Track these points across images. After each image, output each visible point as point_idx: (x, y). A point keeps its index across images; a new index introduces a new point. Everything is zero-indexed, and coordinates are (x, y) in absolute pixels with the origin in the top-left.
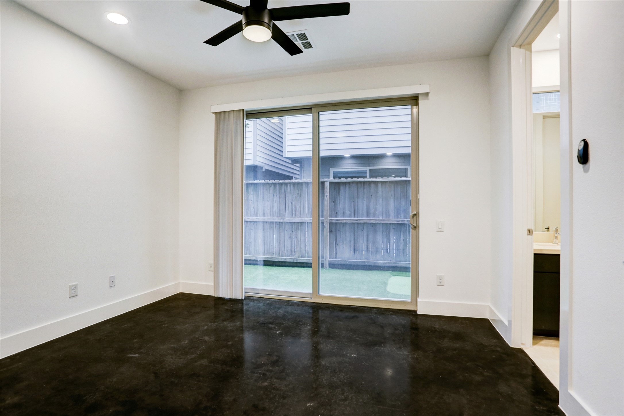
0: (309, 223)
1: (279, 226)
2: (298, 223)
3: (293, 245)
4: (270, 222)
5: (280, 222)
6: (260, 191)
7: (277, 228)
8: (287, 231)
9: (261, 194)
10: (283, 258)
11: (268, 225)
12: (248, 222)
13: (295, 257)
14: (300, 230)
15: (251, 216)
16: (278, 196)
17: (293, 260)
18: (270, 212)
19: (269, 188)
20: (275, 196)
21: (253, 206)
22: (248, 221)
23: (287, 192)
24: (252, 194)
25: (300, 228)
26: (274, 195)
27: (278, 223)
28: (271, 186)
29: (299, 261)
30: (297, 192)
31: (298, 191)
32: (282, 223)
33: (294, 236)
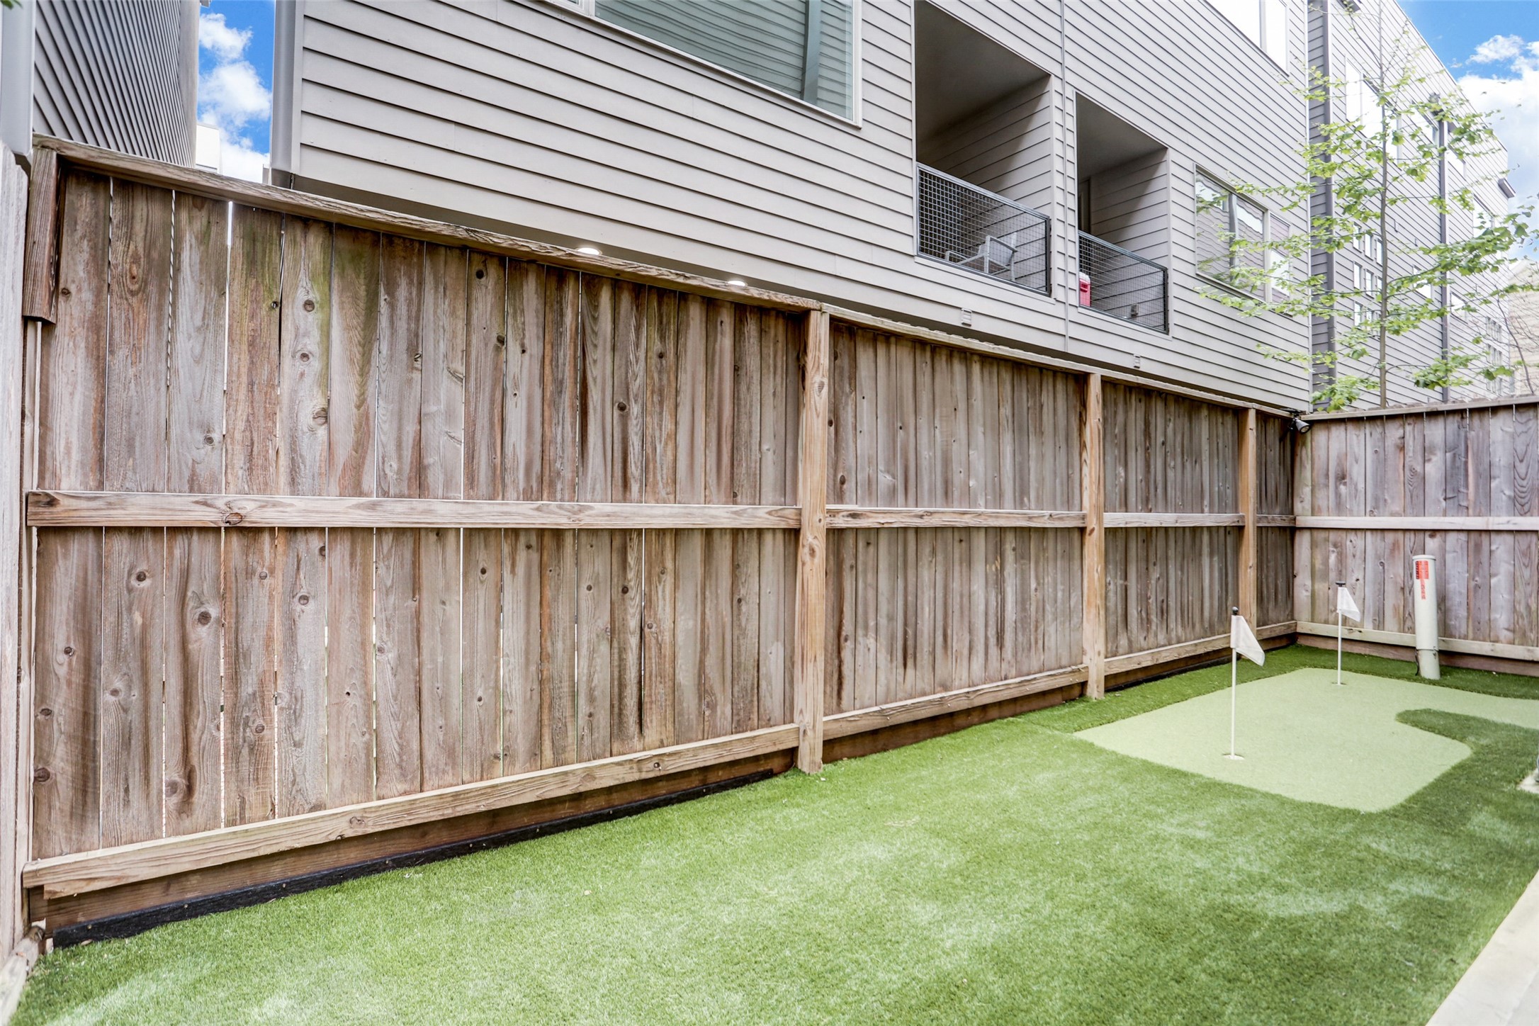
0: (716, 536)
1: (535, 556)
2: (661, 532)
3: (632, 675)
4: (470, 532)
5: (541, 532)
6: (391, 292)
7: (521, 569)
8: (589, 588)
9: (392, 322)
10: (573, 772)
11: (455, 551)
12: (266, 537)
13: (639, 746)
14: (669, 578)
15: (293, 482)
16: (534, 348)
17: (640, 771)
18: (471, 457)
19: (469, 287)
20: (513, 346)
21: (319, 403)
22: (257, 531)
23: (595, 333)
24: (309, 305)
25: (669, 565)
26: (501, 340)
27: (534, 540)
28: (480, 275)
29: (672, 767)
30: (657, 346)
31: (663, 338)
32: (558, 534)
33: (638, 617)
